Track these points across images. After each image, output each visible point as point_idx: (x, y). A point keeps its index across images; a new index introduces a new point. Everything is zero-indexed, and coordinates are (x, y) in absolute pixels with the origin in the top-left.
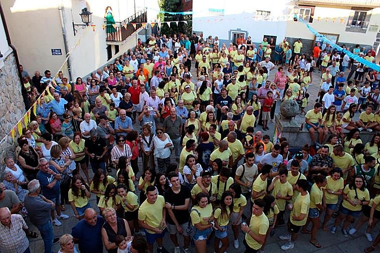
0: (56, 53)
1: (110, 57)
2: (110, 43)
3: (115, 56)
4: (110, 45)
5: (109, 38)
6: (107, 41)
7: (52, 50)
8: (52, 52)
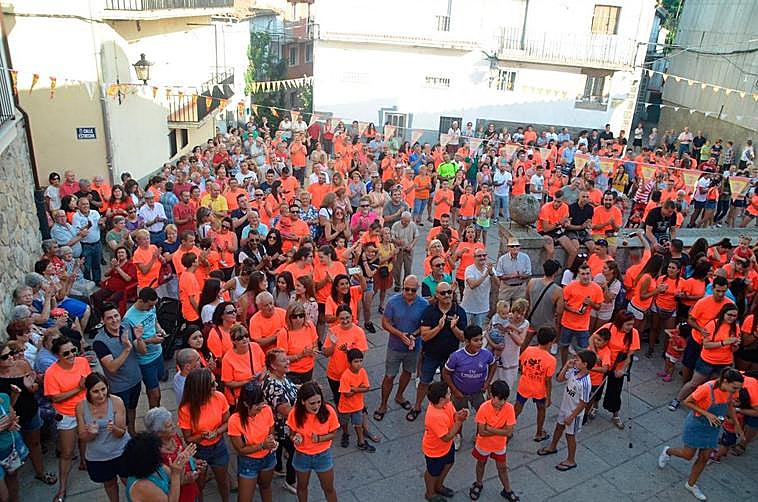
0: (86, 136)
1: (174, 152)
2: (174, 126)
3: (181, 152)
4: (175, 130)
5: (173, 117)
6: (170, 121)
7: (78, 129)
8: (78, 133)
